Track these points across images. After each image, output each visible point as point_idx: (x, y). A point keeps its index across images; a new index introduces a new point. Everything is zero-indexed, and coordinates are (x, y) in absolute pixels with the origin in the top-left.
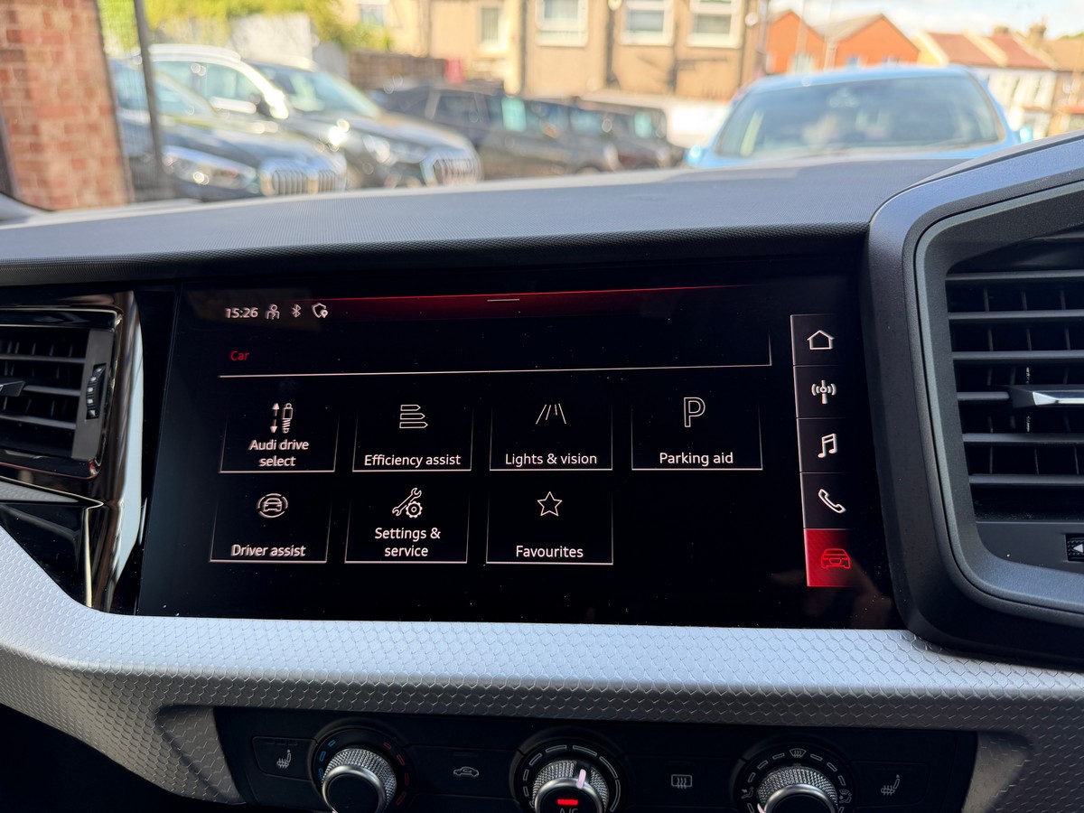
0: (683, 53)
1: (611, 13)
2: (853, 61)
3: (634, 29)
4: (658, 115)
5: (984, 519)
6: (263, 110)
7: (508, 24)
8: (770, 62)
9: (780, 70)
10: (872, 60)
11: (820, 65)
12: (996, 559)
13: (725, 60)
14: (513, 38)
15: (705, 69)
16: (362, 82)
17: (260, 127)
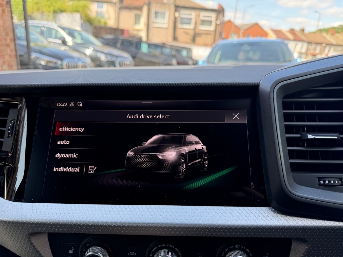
0: (197, 31)
1: (175, 18)
2: (248, 36)
3: (182, 23)
4: (189, 50)
5: (294, 173)
6: (64, 42)
7: (143, 20)
8: (224, 35)
9: (227, 38)
10: (254, 36)
11: (239, 37)
12: (297, 185)
13: (210, 34)
14: (145, 24)
15: (204, 36)
16: (96, 35)
17: (63, 48)
